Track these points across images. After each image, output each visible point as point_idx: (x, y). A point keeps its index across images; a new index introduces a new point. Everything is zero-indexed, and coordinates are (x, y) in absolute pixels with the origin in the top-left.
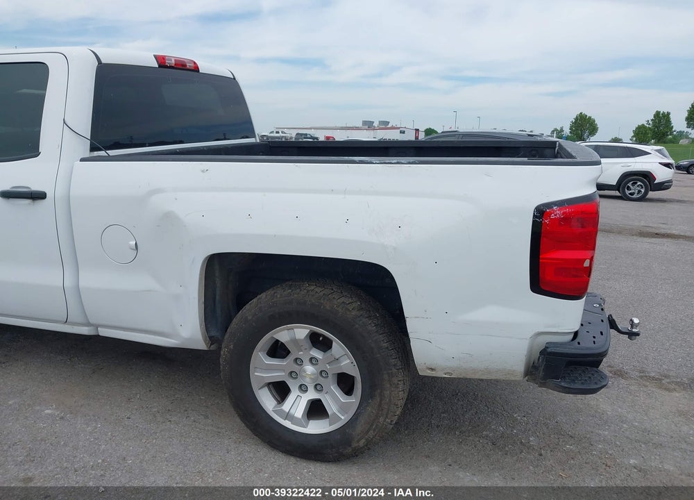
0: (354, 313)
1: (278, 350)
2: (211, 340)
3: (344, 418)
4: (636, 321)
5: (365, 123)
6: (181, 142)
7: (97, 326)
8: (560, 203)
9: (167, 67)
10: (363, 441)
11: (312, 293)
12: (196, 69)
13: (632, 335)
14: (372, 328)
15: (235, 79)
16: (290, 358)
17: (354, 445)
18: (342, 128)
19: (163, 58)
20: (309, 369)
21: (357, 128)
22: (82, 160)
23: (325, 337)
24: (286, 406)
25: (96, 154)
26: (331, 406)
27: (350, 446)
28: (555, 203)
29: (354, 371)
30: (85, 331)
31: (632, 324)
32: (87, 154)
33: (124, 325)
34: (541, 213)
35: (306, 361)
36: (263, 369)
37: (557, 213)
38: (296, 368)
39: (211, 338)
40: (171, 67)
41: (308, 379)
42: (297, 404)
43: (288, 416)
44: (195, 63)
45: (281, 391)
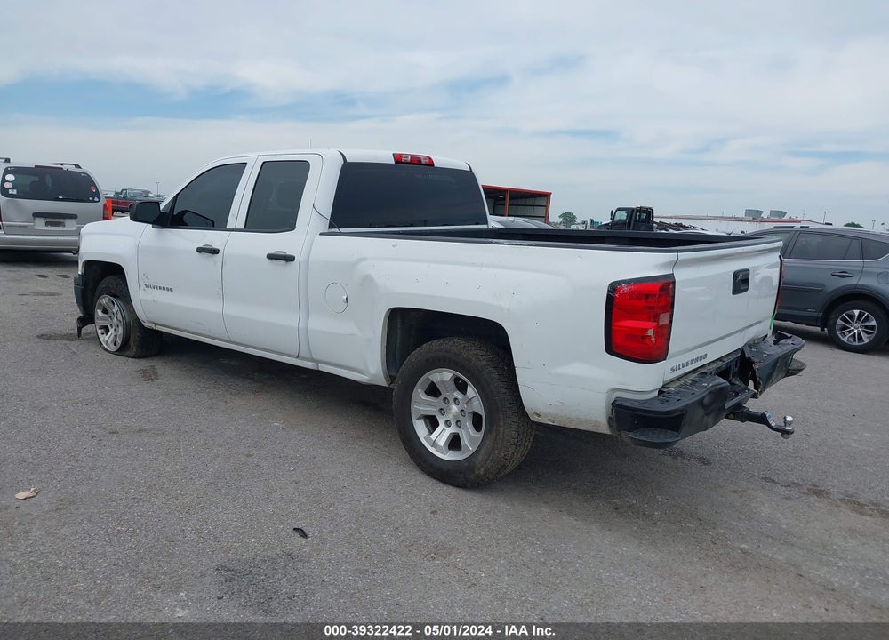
0: (483, 362)
1: (433, 391)
2: (392, 379)
3: (472, 449)
4: (789, 419)
5: (748, 212)
6: (412, 225)
7: (318, 362)
8: (628, 282)
9: (402, 163)
10: (482, 470)
11: (456, 345)
12: (431, 164)
13: (786, 433)
14: (495, 376)
15: (471, 171)
16: (441, 397)
17: (477, 472)
18: (715, 219)
19: (400, 155)
20: (454, 408)
21: (737, 219)
22: (321, 234)
23: (463, 380)
24: (433, 436)
25: (333, 230)
26: (465, 440)
27: (473, 472)
28: (624, 281)
29: (481, 411)
30: (309, 365)
31: (785, 422)
32: (327, 230)
33: (334, 361)
34: (613, 288)
35: (452, 401)
36: (421, 403)
37: (625, 289)
38: (443, 406)
39: (390, 376)
40: (407, 163)
41: (451, 416)
42: (442, 435)
43: (434, 444)
44: (430, 158)
45: (432, 423)
